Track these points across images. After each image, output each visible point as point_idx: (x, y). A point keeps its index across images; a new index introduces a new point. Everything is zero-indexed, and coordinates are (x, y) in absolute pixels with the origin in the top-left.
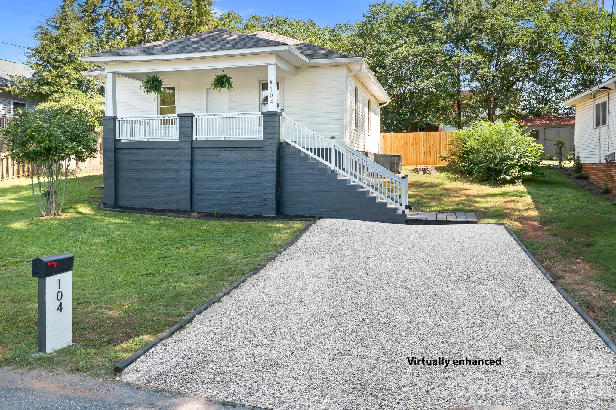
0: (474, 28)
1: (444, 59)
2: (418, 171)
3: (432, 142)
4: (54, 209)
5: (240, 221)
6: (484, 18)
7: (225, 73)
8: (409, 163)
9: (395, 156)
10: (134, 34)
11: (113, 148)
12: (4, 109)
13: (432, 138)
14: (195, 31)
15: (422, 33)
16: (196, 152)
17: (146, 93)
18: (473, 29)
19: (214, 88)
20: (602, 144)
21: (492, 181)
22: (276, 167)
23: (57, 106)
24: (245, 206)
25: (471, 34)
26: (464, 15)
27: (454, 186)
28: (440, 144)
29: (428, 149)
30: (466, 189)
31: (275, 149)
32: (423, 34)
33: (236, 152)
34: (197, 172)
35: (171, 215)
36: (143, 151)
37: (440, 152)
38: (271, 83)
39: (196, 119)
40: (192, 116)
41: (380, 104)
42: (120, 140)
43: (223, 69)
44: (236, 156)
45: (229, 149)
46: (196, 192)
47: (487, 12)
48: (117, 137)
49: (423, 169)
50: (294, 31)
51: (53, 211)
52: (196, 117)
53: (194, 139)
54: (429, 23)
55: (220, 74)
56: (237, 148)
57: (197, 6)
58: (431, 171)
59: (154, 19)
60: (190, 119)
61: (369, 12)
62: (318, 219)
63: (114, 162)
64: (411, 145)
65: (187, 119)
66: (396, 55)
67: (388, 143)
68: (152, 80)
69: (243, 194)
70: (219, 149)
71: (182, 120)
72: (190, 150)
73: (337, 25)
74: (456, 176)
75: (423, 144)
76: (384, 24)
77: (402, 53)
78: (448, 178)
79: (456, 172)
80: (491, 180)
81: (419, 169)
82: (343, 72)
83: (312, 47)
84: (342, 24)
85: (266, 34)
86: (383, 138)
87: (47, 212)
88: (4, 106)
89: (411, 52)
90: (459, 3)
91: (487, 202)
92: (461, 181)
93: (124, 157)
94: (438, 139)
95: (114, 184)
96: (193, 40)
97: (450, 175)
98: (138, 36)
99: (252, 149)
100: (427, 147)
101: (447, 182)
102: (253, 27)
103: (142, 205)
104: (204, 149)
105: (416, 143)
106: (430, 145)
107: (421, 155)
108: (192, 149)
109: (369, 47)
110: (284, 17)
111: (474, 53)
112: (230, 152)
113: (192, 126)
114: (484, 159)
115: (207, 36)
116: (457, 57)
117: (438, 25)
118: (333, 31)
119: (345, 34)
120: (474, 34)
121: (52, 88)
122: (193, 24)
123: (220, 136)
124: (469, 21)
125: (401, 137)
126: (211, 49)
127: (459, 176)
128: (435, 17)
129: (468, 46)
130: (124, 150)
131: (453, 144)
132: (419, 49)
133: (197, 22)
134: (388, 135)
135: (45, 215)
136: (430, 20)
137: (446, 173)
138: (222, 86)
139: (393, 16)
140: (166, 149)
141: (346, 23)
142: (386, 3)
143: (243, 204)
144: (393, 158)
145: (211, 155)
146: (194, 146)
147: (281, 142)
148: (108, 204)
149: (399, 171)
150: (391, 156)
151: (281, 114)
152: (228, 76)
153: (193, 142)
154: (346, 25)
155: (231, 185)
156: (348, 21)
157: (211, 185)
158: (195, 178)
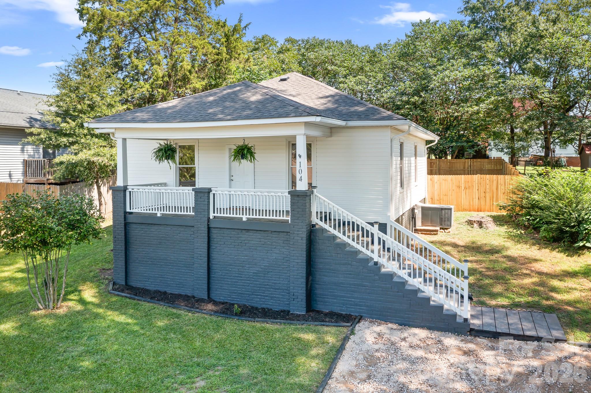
0: (531, 48)
1: (496, 82)
2: (473, 224)
3: (488, 187)
4: (52, 302)
5: (263, 322)
6: (542, 37)
7: (246, 143)
8: (460, 208)
9: (446, 209)
10: (159, 76)
11: (123, 222)
12: (32, 149)
13: (488, 181)
14: (224, 68)
16: (213, 232)
17: (158, 162)
18: (529, 49)
19: (234, 160)
21: (566, 244)
22: (307, 256)
23: (74, 159)
24: (271, 299)
25: (528, 55)
26: (519, 34)
27: (519, 252)
28: (497, 189)
29: (483, 194)
30: (536, 260)
31: (305, 236)
32: (472, 55)
33: (258, 235)
34: (215, 255)
35: (184, 309)
36: (156, 227)
37: (497, 200)
38: (300, 156)
39: (214, 194)
40: (209, 190)
42: (131, 213)
43: (244, 139)
44: (259, 240)
45: (251, 231)
46: (214, 277)
47: (546, 30)
48: (128, 210)
49: (478, 222)
50: (331, 53)
51: (51, 304)
52: (213, 192)
53: (211, 217)
54: (479, 43)
55: (241, 143)
56: (260, 231)
57: (226, 42)
58: (488, 225)
59: (180, 60)
60: (206, 195)
61: (413, 33)
62: (357, 324)
63: (124, 237)
64: (463, 188)
65: (203, 195)
66: (442, 79)
67: (436, 186)
68: (165, 149)
70: (241, 231)
71: (197, 196)
72: (207, 230)
73: (377, 45)
74: (519, 232)
75: (477, 189)
77: (449, 77)
78: (511, 237)
79: (518, 226)
80: (564, 242)
81: (474, 222)
82: (388, 134)
83: (349, 101)
84: (382, 44)
85: (298, 77)
86: (431, 180)
87: (46, 305)
88: (33, 147)
90: (512, 21)
91: (569, 290)
92: (526, 243)
93: (135, 232)
94: (495, 183)
95: (124, 262)
96: (211, 99)
97: (511, 230)
98: (163, 77)
99: (277, 234)
100: (482, 191)
101: (509, 244)
102: (288, 50)
104: (222, 230)
105: (469, 187)
106: (485, 190)
107: (474, 200)
108: (209, 228)
109: (412, 69)
110: (321, 38)
111: (531, 76)
112: (252, 234)
113: (209, 202)
114: (556, 219)
115: (228, 93)
116: (511, 81)
117: (490, 45)
118: (373, 52)
120: (531, 55)
121: (71, 139)
122: (221, 61)
123: (241, 216)
124: (525, 40)
125: (452, 180)
126: (229, 117)
127: (523, 232)
128: (484, 37)
129: (525, 69)
130: (135, 224)
131: (514, 193)
132: (468, 72)
133: (225, 58)
134: (436, 177)
135: (41, 307)
136: (481, 39)
137: (506, 227)
138: (243, 158)
140: (181, 227)
141: (386, 42)
142: (431, 22)
143: (267, 296)
144: (443, 211)
145: (231, 237)
146: (212, 225)
147: (312, 225)
148: (118, 284)
149: (451, 226)
150: (442, 209)
151: (312, 192)
152: (250, 145)
153: (210, 221)
154: (386, 45)
155: (254, 273)
156: (389, 41)
157: (231, 271)
158: (213, 262)
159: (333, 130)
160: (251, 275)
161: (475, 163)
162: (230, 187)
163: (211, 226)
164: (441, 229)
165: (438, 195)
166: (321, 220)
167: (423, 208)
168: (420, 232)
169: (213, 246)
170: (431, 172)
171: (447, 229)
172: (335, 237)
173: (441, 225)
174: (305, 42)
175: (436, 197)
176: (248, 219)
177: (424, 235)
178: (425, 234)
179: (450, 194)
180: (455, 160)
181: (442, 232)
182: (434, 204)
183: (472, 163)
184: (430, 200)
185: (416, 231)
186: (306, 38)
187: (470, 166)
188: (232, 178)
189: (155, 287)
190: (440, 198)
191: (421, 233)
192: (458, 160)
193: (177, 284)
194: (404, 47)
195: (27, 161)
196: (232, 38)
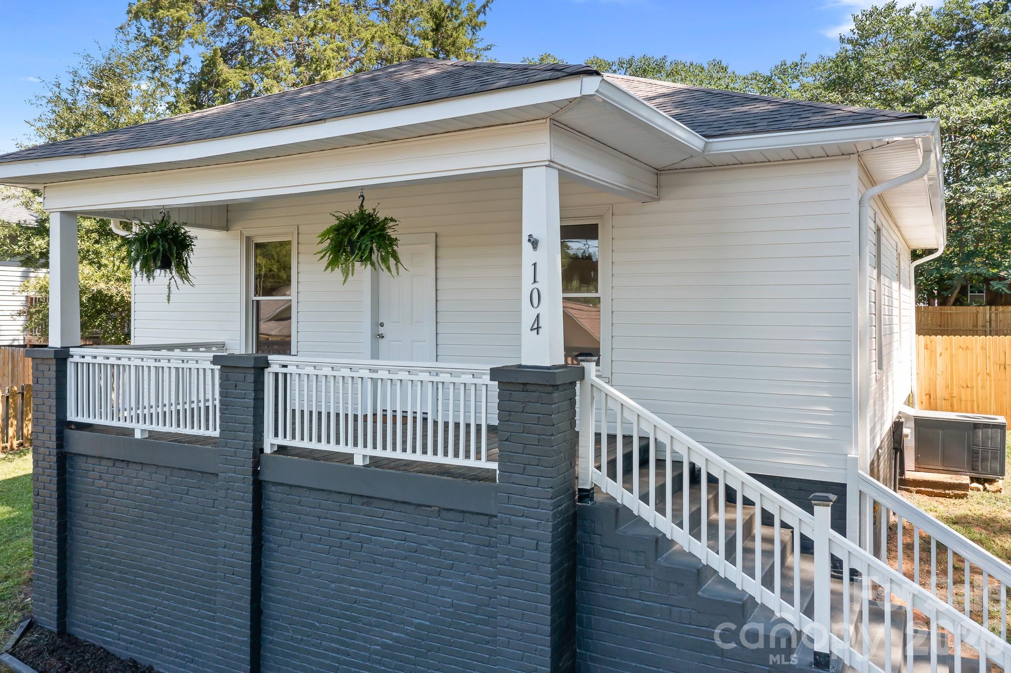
7: (368, 209)
9: (986, 426)
11: (55, 452)
15: (997, 66)
16: (272, 495)
33: (400, 516)
34: (275, 571)
36: (131, 471)
38: (534, 243)
40: (261, 365)
41: (915, 255)
43: (362, 193)
44: (401, 535)
45: (380, 504)
48: (71, 416)
53: (267, 450)
55: (351, 209)
56: (404, 503)
60: (255, 379)
61: (856, 31)
65: (242, 377)
67: (942, 363)
70: (348, 500)
72: (251, 488)
73: (777, 67)
76: (893, 55)
84: (789, 63)
86: (926, 347)
89: (972, 112)
99: (457, 517)
108: (259, 487)
119: (796, 86)
123: (350, 449)
130: (85, 459)
134: (940, 341)
139: (917, 36)
141: (798, 60)
142: (898, 7)
144: (980, 432)
145: (319, 517)
146: (267, 475)
147: (580, 490)
148: (41, 628)
149: (1002, 473)
150: (976, 426)
151: (581, 374)
152: (381, 216)
153: (263, 461)
154: (797, 65)
155: (384, 646)
156: (803, 56)
157: (318, 629)
158: (273, 593)
159: (664, 179)
160: (375, 652)
161: (1001, 316)
162: (375, 355)
163: (264, 477)
164: (973, 480)
165: (947, 387)
166: (612, 475)
167: (920, 423)
168: (912, 489)
169: (274, 540)
170: (922, 329)
171: (991, 481)
172: (660, 542)
173: (974, 469)
174: (625, 66)
175: (941, 392)
176: (375, 462)
177: (926, 498)
178: (930, 494)
179: (980, 384)
180: (954, 307)
181: (978, 490)
182: (936, 409)
183: (993, 315)
184: (925, 399)
185: (903, 484)
186: (627, 57)
187: (990, 322)
188: (381, 330)
189: (127, 649)
190: (952, 393)
191: (917, 492)
192: (961, 309)
193: (178, 650)
194: (837, 66)
195: (32, 298)
196: (450, 26)
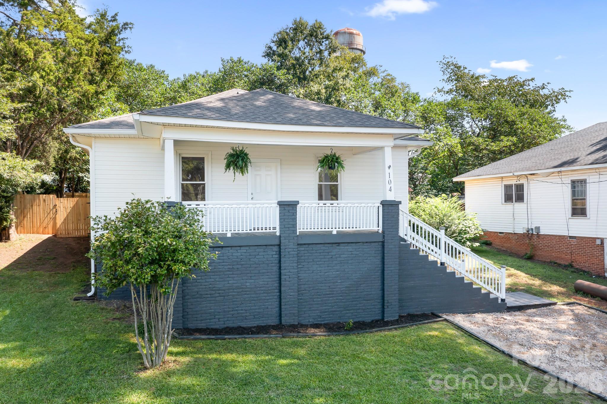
7: (334, 153)
16: (301, 249)
20: (515, 217)
24: (362, 311)
31: (398, 244)
33: (350, 247)
34: (302, 275)
40: (296, 204)
43: (331, 148)
44: (350, 253)
45: (341, 245)
52: (301, 205)
53: (298, 233)
55: (328, 152)
56: (352, 243)
65: (291, 208)
69: (360, 298)
70: (331, 245)
72: (296, 247)
82: (405, 154)
99: (369, 244)
103: (224, 324)
104: (310, 246)
112: (343, 247)
113: (297, 216)
135: (148, 366)
140: (259, 247)
143: (359, 309)
153: (298, 237)
155: (346, 288)
160: (343, 290)
163: (299, 243)
176: (338, 232)
188: (252, 196)
